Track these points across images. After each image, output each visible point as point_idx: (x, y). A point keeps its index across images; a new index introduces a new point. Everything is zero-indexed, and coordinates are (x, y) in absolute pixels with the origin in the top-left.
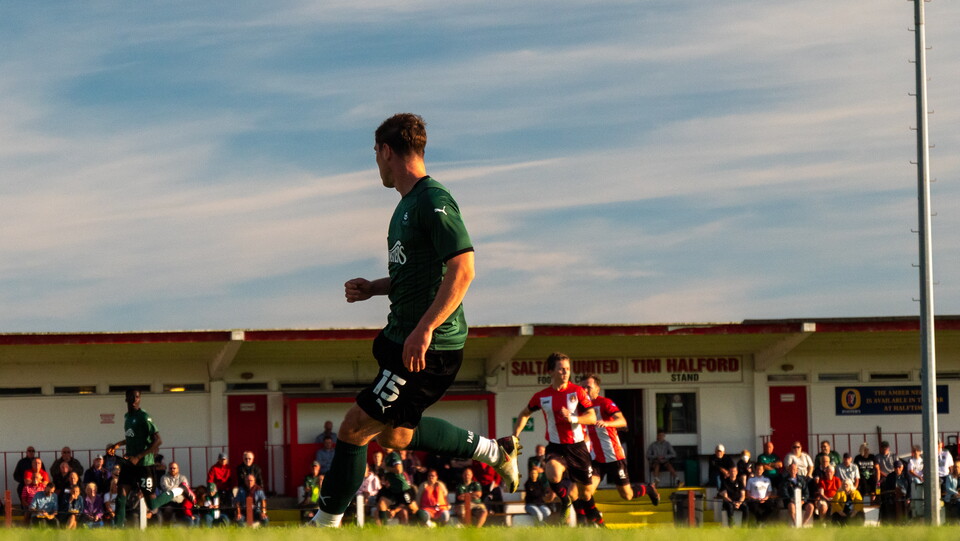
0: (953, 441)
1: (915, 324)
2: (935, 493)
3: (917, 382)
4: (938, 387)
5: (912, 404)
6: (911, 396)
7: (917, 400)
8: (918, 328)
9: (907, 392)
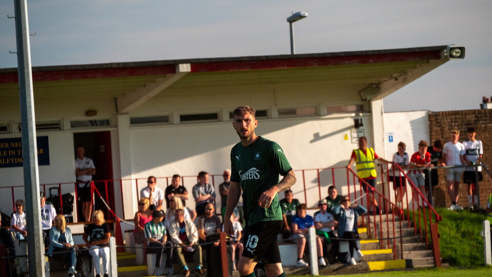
0: (55, 192)
1: (13, 77)
2: (39, 248)
3: (16, 134)
4: (38, 138)
5: (13, 156)
6: (11, 148)
7: (17, 153)
8: (16, 80)
9: (7, 145)
